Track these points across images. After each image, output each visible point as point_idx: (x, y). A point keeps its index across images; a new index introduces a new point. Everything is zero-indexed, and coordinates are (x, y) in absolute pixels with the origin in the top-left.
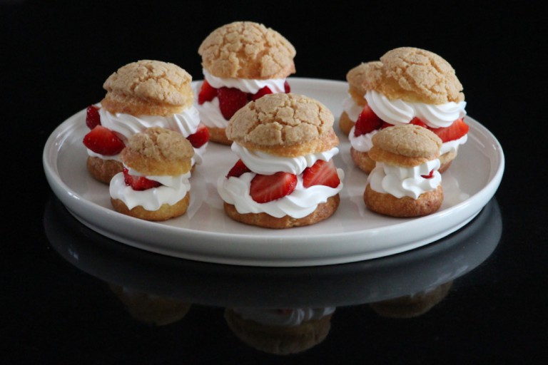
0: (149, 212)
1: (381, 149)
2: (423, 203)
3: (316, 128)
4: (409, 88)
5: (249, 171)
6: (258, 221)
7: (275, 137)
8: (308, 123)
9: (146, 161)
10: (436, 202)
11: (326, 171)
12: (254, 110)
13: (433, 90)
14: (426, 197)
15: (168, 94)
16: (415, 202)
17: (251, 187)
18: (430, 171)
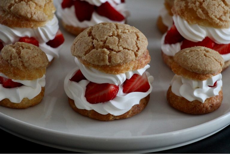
0: (14, 103)
1: (180, 67)
2: (208, 105)
3: (133, 53)
4: (204, 17)
5: (85, 79)
6: (90, 114)
7: (103, 60)
8: (129, 50)
9: (12, 69)
10: (217, 104)
11: (140, 81)
12: (91, 37)
13: (220, 19)
14: (210, 101)
15: (35, 13)
16: (202, 105)
17: (87, 90)
18: (214, 82)
